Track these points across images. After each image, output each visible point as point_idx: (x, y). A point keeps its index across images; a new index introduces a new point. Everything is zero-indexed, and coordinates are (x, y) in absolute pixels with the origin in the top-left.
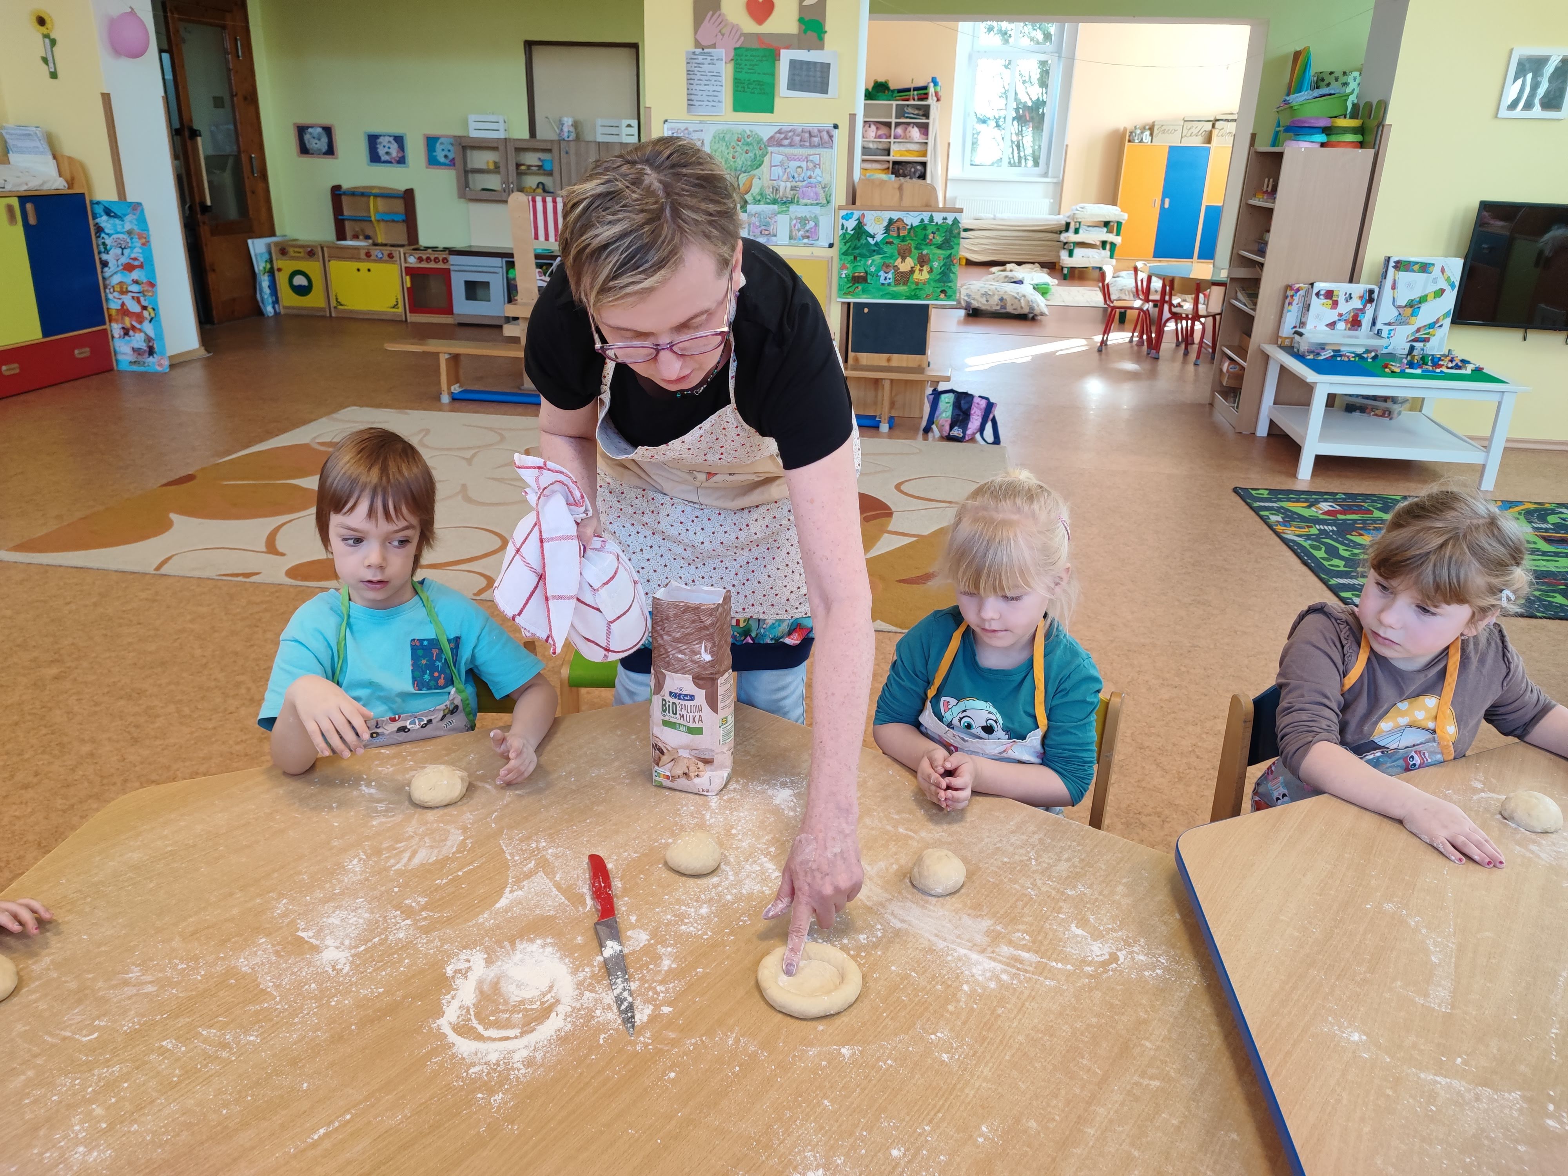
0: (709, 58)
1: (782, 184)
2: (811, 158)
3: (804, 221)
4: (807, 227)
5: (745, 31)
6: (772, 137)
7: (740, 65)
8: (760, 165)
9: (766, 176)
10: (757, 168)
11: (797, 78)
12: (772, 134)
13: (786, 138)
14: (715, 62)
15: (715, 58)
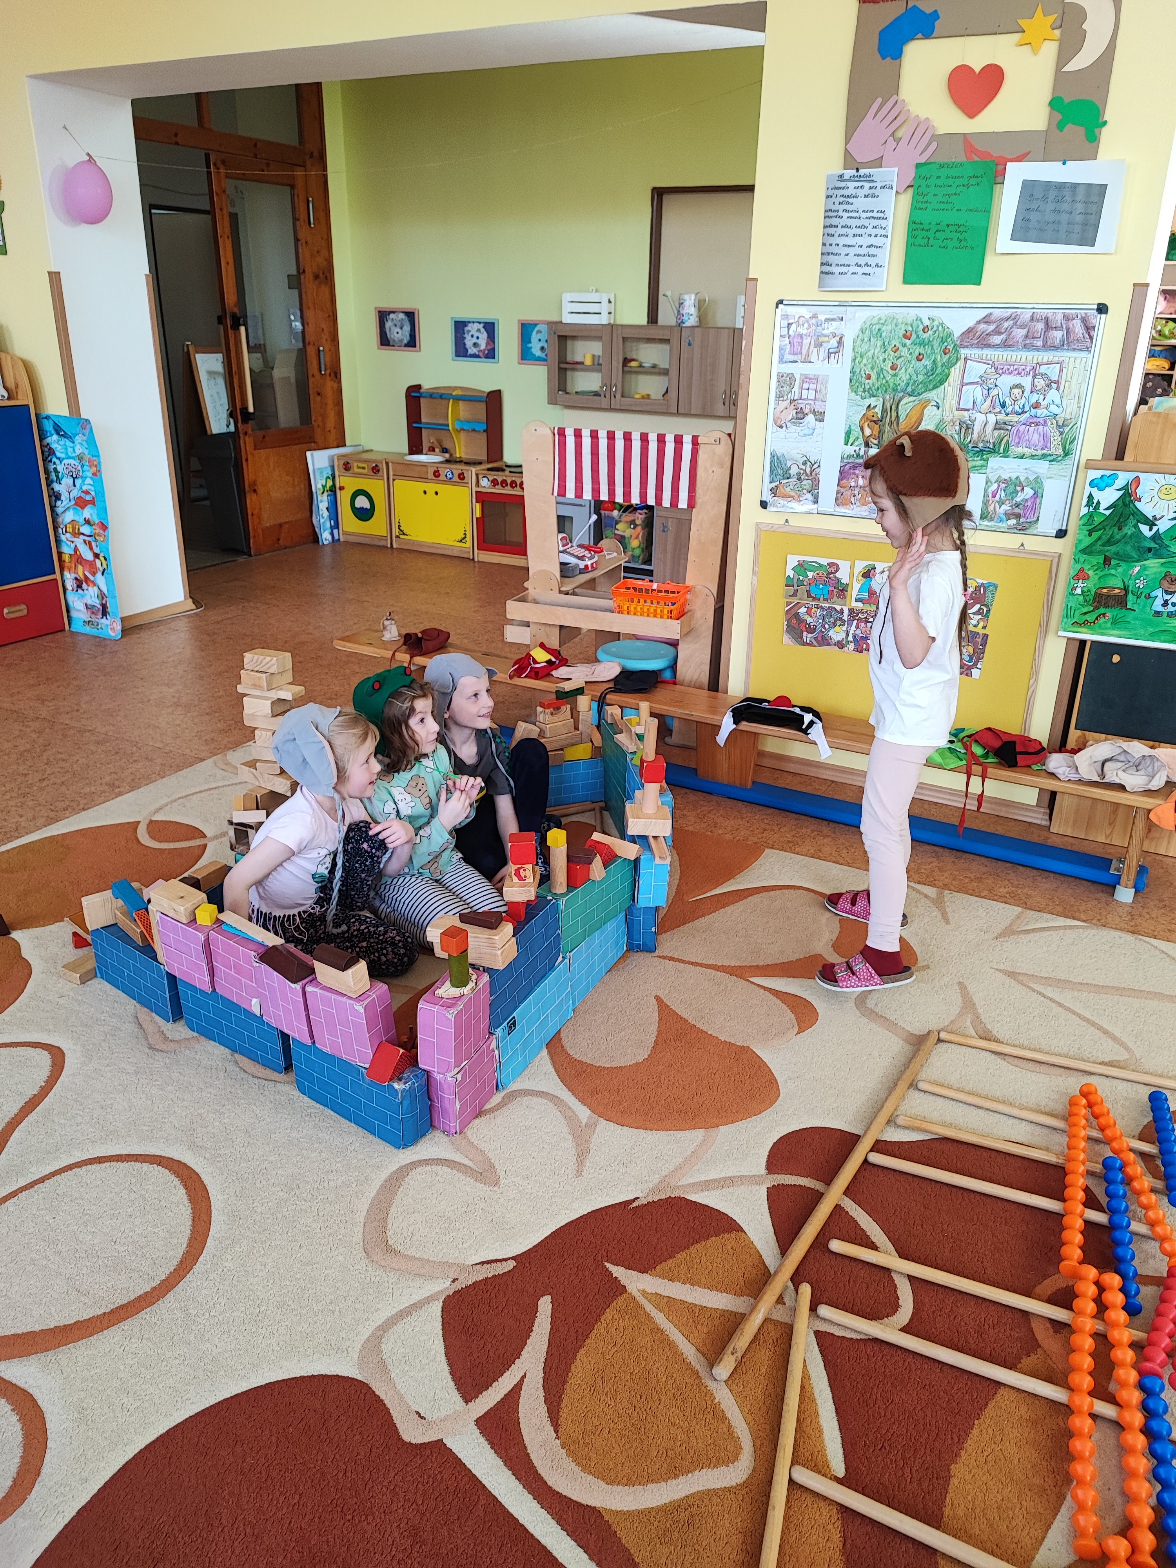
0: (867, 185)
1: (980, 418)
2: (1043, 369)
3: (1015, 485)
4: (1019, 498)
5: (941, 131)
6: (970, 331)
7: (924, 196)
8: (942, 382)
9: (950, 402)
10: (935, 387)
11: (1034, 216)
12: (971, 324)
13: (997, 332)
14: (877, 192)
15: (879, 185)
